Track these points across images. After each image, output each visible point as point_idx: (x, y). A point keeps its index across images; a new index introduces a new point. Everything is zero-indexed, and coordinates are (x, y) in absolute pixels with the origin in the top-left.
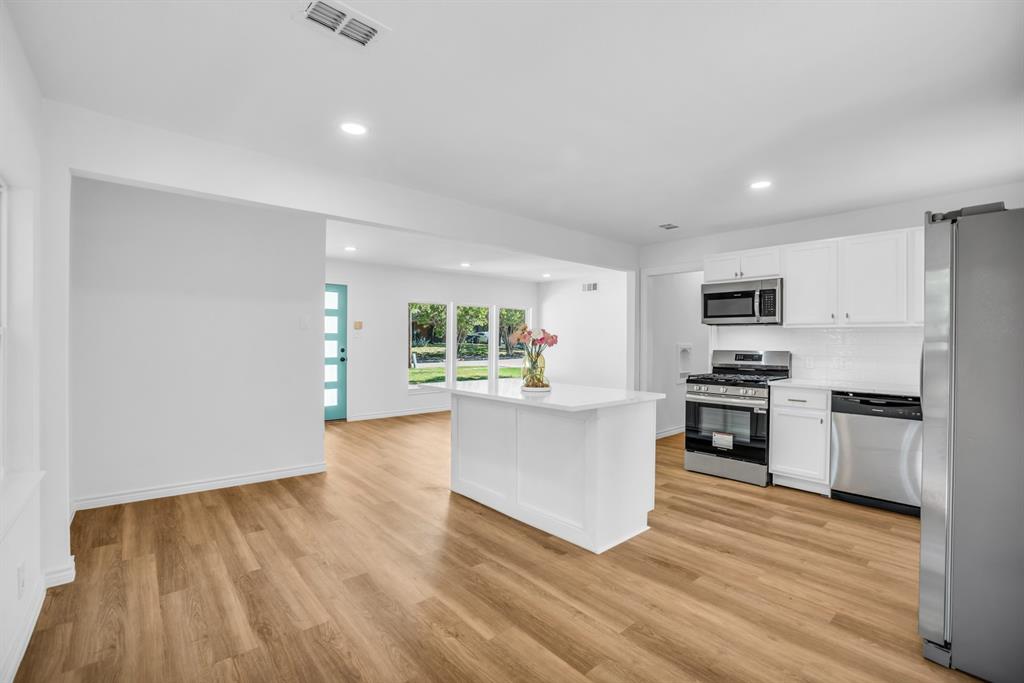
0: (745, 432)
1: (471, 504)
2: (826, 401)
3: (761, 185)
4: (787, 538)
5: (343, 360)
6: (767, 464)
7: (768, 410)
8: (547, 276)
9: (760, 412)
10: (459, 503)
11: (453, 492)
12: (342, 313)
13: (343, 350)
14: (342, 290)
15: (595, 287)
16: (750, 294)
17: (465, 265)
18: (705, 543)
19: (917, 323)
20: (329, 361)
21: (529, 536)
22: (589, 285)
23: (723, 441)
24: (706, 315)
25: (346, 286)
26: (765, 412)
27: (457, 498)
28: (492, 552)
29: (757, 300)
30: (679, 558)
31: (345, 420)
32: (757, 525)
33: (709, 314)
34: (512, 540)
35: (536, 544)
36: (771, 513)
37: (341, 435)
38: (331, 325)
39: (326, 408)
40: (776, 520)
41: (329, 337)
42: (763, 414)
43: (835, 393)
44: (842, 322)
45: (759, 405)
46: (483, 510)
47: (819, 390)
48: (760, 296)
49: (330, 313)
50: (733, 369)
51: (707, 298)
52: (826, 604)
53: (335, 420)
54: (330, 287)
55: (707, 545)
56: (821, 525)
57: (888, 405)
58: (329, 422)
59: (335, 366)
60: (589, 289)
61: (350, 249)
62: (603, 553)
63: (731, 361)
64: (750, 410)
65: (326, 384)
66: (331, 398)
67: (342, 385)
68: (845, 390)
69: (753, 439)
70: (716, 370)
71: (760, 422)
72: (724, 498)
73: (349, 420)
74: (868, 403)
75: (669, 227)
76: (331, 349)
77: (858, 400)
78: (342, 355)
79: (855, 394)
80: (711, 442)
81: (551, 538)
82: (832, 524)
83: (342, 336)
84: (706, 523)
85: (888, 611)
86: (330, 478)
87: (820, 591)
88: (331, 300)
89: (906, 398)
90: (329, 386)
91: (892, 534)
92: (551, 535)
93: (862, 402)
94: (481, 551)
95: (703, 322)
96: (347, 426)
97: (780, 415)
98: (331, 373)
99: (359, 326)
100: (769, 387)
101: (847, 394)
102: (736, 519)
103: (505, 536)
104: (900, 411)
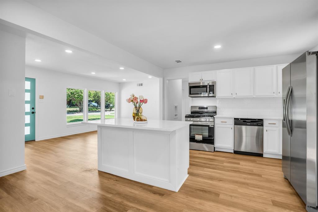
0: (206, 134)
1: (111, 176)
2: (232, 122)
3: (218, 47)
4: (233, 171)
5: (33, 113)
6: (214, 144)
7: (214, 126)
8: (124, 80)
9: (211, 126)
10: (103, 176)
11: (99, 171)
12: (33, 91)
13: (33, 108)
14: (33, 81)
15: (142, 85)
16: (206, 86)
17: (93, 73)
18: (211, 178)
19: (256, 96)
20: (27, 114)
21: (144, 189)
22: (140, 84)
23: (199, 137)
24: (190, 94)
25: (35, 79)
26: (213, 126)
27: (102, 174)
28: (131, 202)
29: (208, 88)
30: (207, 187)
31: (34, 140)
32: (222, 167)
33: (191, 93)
34: (137, 192)
35: (149, 193)
36: (222, 162)
37: (32, 148)
38: (28, 96)
39: (26, 135)
40: (225, 164)
41: (27, 102)
42: (213, 127)
43: (235, 119)
44: (234, 96)
45: (211, 125)
46: (118, 179)
47: (231, 118)
48: (209, 87)
49: (27, 91)
50: (198, 112)
51: (191, 88)
52: (265, 196)
53: (30, 141)
54: (27, 79)
55: (213, 179)
56: (239, 164)
57: (251, 122)
58: (27, 142)
59: (29, 116)
60: (140, 86)
61: (38, 61)
62: (178, 191)
63: (197, 110)
64: (208, 126)
65: (26, 124)
66: (27, 131)
67: (33, 125)
68: (238, 118)
69: (209, 136)
70: (192, 113)
71: (211, 130)
72: (205, 158)
73: (36, 141)
74: (245, 121)
75: (178, 62)
76: (28, 108)
77: (242, 121)
78: (33, 111)
79: (241, 119)
80: (195, 138)
81: (153, 188)
82: (242, 163)
83: (33, 102)
84: (205, 169)
85: (283, 194)
86: (29, 173)
87: (259, 191)
88: (28, 85)
89: (256, 119)
90: (27, 125)
91: (257, 163)
92: (153, 186)
93: (244, 121)
94: (126, 202)
95: (189, 96)
96: (36, 143)
97: (218, 127)
98: (28, 119)
99: (42, 97)
100: (214, 118)
101: (238, 119)
102: (214, 166)
103: (133, 191)
104: (255, 124)
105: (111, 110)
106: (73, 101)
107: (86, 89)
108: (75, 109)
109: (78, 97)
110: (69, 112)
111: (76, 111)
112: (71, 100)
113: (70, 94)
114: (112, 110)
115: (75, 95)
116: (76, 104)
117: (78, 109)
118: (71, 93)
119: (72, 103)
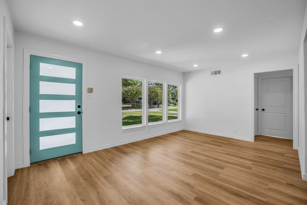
5: (79, 113)
12: (79, 81)
13: (79, 107)
14: (79, 67)
15: (219, 72)
22: (216, 72)
25: (82, 64)
31: (82, 152)
53: (75, 154)
59: (74, 118)
60: (215, 74)
67: (79, 130)
73: (84, 153)
78: (79, 110)
83: (79, 97)
88: (72, 73)
90: (69, 131)
99: (90, 90)
105: (158, 107)
106: (127, 99)
107: (146, 80)
108: (128, 106)
109: (131, 95)
110: (124, 108)
111: (129, 108)
112: (125, 98)
113: (124, 93)
114: (160, 107)
115: (128, 93)
116: (129, 101)
117: (131, 105)
118: (125, 91)
119: (126, 100)
